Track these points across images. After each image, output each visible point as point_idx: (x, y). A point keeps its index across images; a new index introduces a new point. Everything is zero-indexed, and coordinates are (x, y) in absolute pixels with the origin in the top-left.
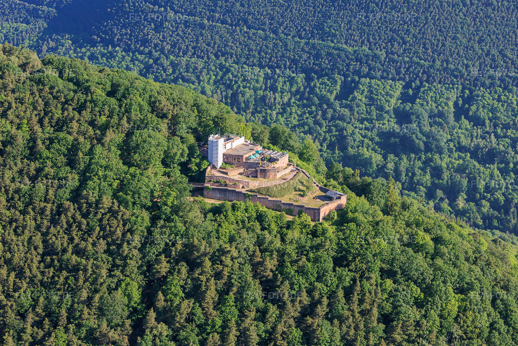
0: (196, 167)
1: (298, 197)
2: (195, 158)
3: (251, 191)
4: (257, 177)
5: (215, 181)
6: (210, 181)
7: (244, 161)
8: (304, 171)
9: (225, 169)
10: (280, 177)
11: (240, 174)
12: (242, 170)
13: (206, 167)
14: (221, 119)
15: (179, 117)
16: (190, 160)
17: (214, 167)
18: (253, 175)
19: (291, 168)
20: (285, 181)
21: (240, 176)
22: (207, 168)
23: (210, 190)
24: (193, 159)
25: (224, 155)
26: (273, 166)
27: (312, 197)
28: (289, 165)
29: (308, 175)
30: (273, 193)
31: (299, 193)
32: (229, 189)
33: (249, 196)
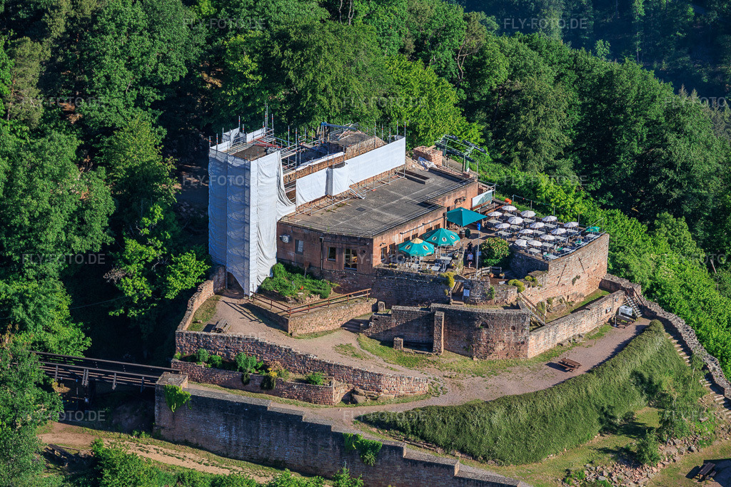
0: (141, 283)
1: (608, 465)
2: (142, 240)
3: (380, 423)
4: (428, 346)
5: (218, 358)
6: (194, 359)
7: (377, 261)
8: (679, 324)
9: (279, 297)
10: (547, 355)
11: (354, 326)
12: (362, 309)
13: (191, 281)
14: (297, 47)
15: (103, 31)
16: (120, 246)
17: (232, 286)
18: (413, 336)
19: (614, 304)
20: (562, 376)
21: (350, 338)
22: (194, 290)
23: (181, 407)
24: (132, 245)
25: (283, 228)
26: (512, 297)
27: (684, 462)
28: (608, 287)
29: (692, 342)
30: (488, 439)
31: (623, 441)
32: (276, 404)
33: (364, 448)
